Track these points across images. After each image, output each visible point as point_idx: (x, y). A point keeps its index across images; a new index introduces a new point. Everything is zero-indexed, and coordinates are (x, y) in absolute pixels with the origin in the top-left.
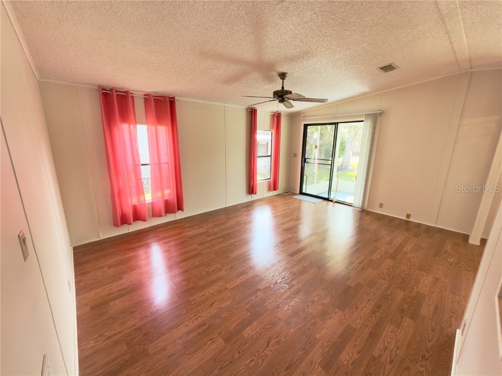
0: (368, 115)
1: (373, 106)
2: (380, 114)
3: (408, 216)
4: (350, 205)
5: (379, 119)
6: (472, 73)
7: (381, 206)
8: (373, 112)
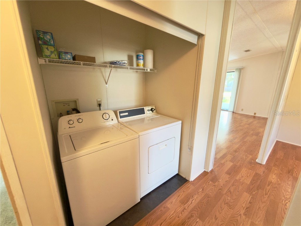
0: (237, 69)
1: (239, 65)
2: (243, 69)
3: (255, 114)
4: (227, 111)
5: (242, 71)
6: (283, 51)
7: (242, 110)
8: (239, 68)
